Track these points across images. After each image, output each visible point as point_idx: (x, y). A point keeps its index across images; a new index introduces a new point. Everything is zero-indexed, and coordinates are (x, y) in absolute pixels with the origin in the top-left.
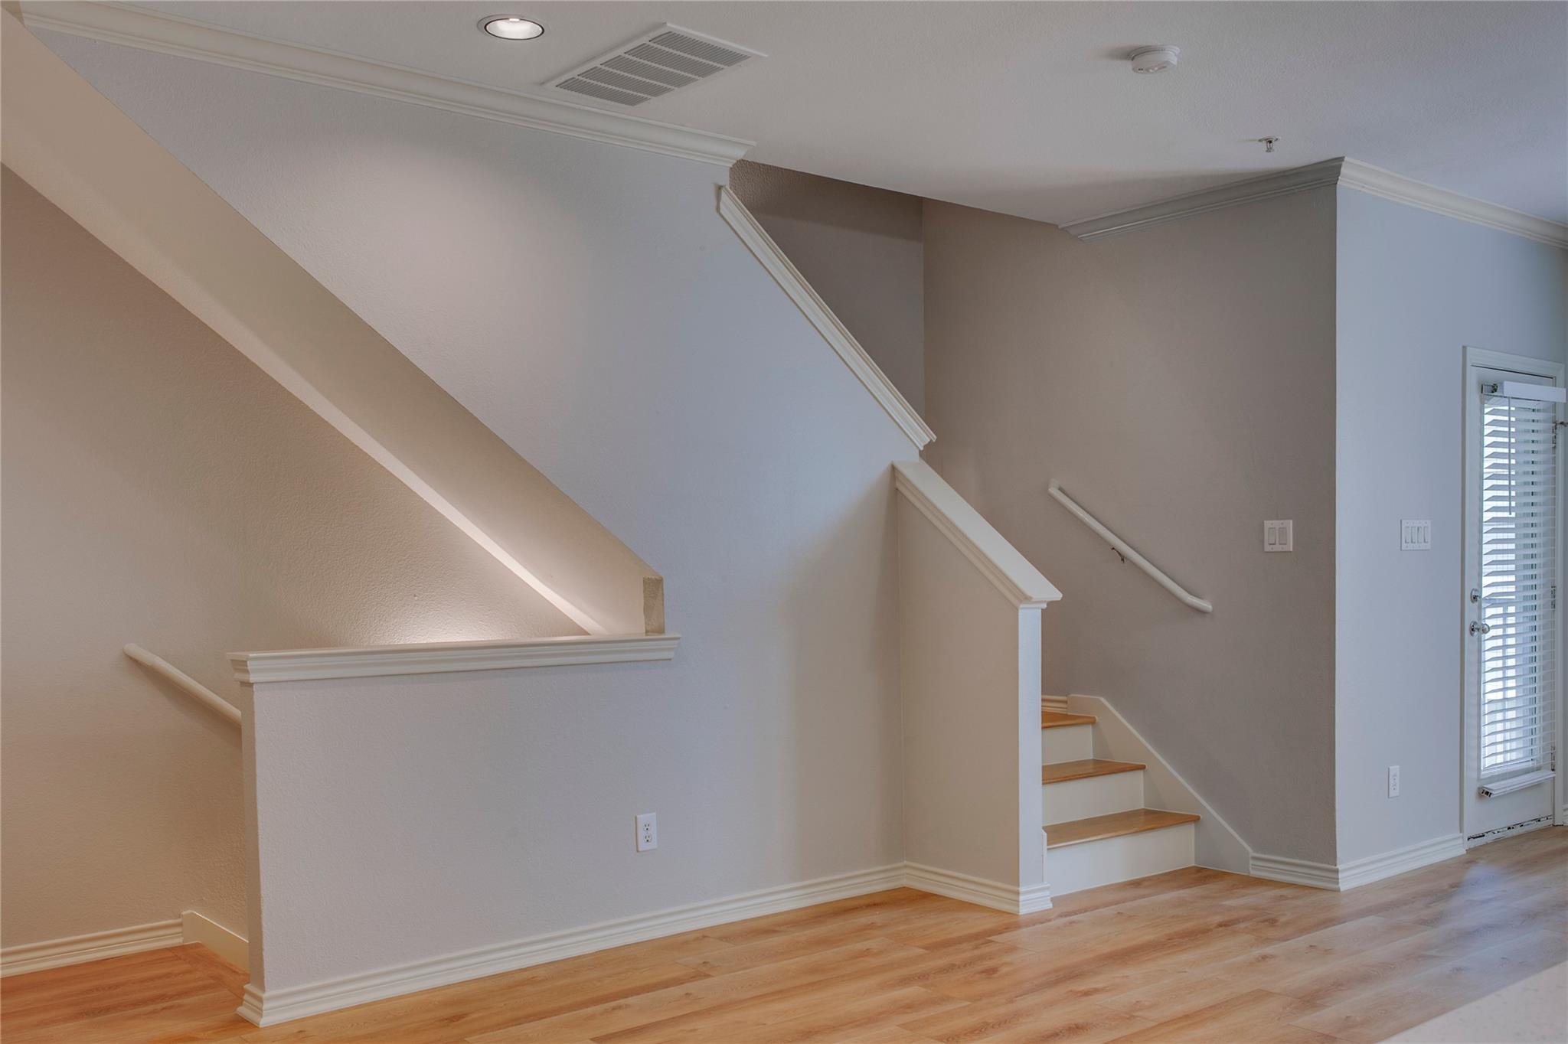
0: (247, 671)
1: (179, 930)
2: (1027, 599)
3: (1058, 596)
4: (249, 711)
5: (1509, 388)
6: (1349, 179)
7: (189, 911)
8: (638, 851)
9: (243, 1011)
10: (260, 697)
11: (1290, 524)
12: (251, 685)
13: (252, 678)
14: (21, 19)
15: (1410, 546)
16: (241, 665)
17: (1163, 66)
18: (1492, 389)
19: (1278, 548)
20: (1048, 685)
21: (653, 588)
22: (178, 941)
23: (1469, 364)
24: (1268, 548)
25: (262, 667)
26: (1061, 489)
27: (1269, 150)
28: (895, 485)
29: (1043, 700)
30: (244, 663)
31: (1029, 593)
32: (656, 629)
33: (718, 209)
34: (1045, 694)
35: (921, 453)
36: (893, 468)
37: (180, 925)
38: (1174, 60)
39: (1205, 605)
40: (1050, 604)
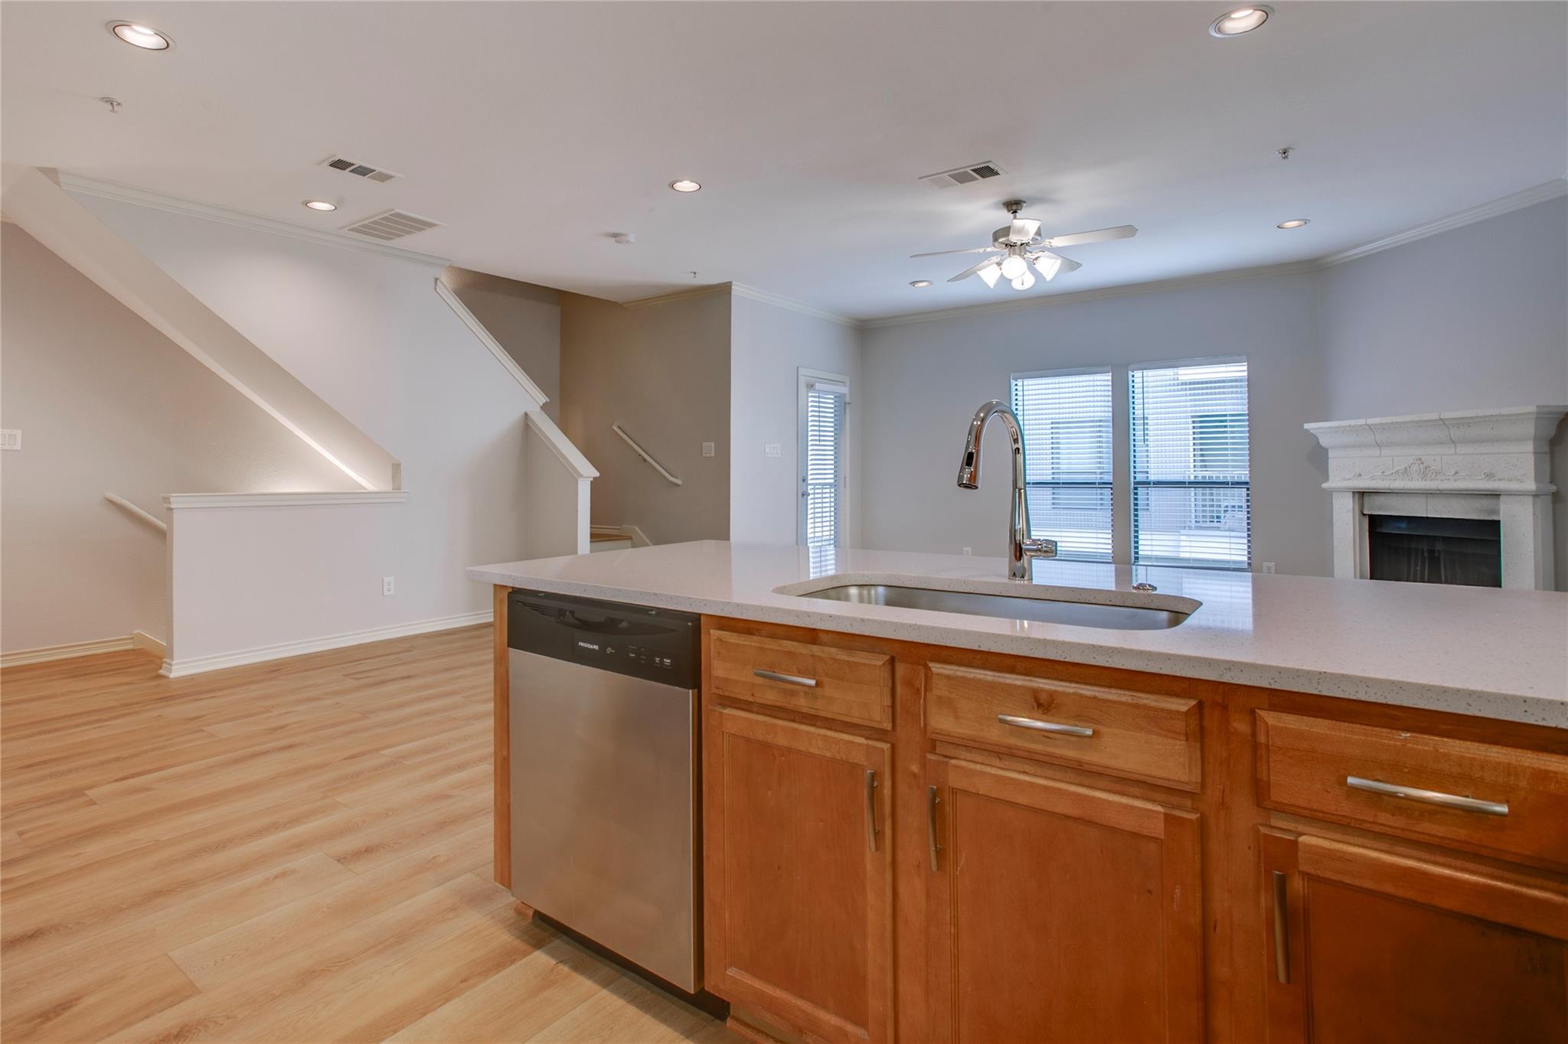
0: (170, 503)
1: (131, 641)
2: (581, 476)
3: (597, 474)
4: (170, 523)
5: (818, 386)
6: (736, 290)
7: (137, 631)
8: (383, 595)
9: (161, 672)
10: (176, 515)
11: (713, 444)
12: (172, 509)
13: (172, 507)
14: (59, 186)
15: (770, 456)
16: (167, 500)
17: (628, 242)
18: (811, 387)
19: (708, 455)
20: (594, 519)
21: (396, 468)
22: (131, 647)
23: (800, 374)
24: (704, 455)
25: (177, 501)
26: (619, 427)
27: (695, 277)
28: (526, 424)
29: (591, 527)
30: (169, 498)
31: (582, 473)
32: (397, 487)
33: (435, 289)
34: (594, 524)
35: (541, 407)
36: (526, 414)
37: (132, 638)
38: (632, 240)
39: (679, 482)
40: (594, 478)
